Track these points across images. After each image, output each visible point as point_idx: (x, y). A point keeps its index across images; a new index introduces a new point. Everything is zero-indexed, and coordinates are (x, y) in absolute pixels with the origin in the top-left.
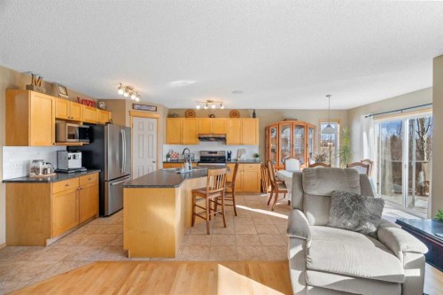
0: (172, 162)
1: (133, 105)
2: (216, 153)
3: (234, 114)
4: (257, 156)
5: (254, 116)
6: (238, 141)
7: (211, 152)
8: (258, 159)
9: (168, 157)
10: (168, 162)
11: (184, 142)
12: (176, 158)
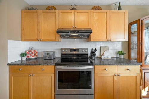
0: (28, 63)
5: (120, 8)
6: (105, 37)
7: (72, 50)
9: (22, 55)
10: (22, 64)
11: (42, 38)
12: (35, 57)
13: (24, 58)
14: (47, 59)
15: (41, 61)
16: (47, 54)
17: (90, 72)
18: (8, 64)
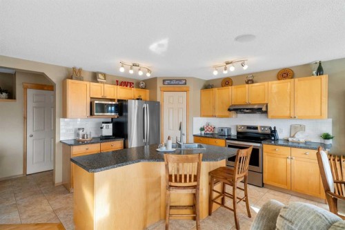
0: (206, 136)
1: (164, 81)
2: (256, 128)
3: (285, 74)
4: (327, 137)
6: (287, 114)
7: (249, 128)
8: (329, 142)
9: (202, 129)
10: (201, 136)
11: (217, 114)
12: (211, 132)
13: (203, 132)
14: (222, 134)
15: (216, 136)
16: (222, 130)
17: (258, 150)
18: (194, 135)
